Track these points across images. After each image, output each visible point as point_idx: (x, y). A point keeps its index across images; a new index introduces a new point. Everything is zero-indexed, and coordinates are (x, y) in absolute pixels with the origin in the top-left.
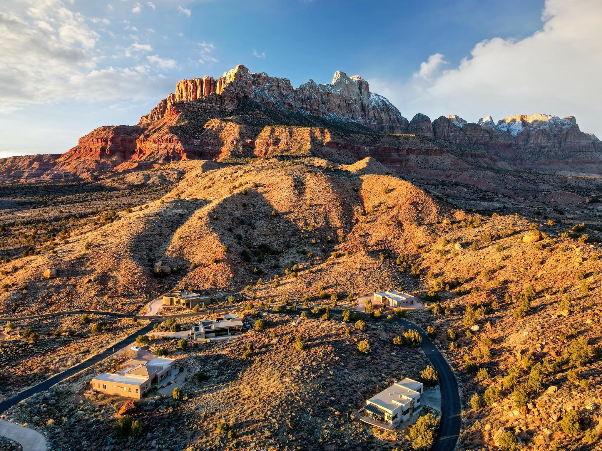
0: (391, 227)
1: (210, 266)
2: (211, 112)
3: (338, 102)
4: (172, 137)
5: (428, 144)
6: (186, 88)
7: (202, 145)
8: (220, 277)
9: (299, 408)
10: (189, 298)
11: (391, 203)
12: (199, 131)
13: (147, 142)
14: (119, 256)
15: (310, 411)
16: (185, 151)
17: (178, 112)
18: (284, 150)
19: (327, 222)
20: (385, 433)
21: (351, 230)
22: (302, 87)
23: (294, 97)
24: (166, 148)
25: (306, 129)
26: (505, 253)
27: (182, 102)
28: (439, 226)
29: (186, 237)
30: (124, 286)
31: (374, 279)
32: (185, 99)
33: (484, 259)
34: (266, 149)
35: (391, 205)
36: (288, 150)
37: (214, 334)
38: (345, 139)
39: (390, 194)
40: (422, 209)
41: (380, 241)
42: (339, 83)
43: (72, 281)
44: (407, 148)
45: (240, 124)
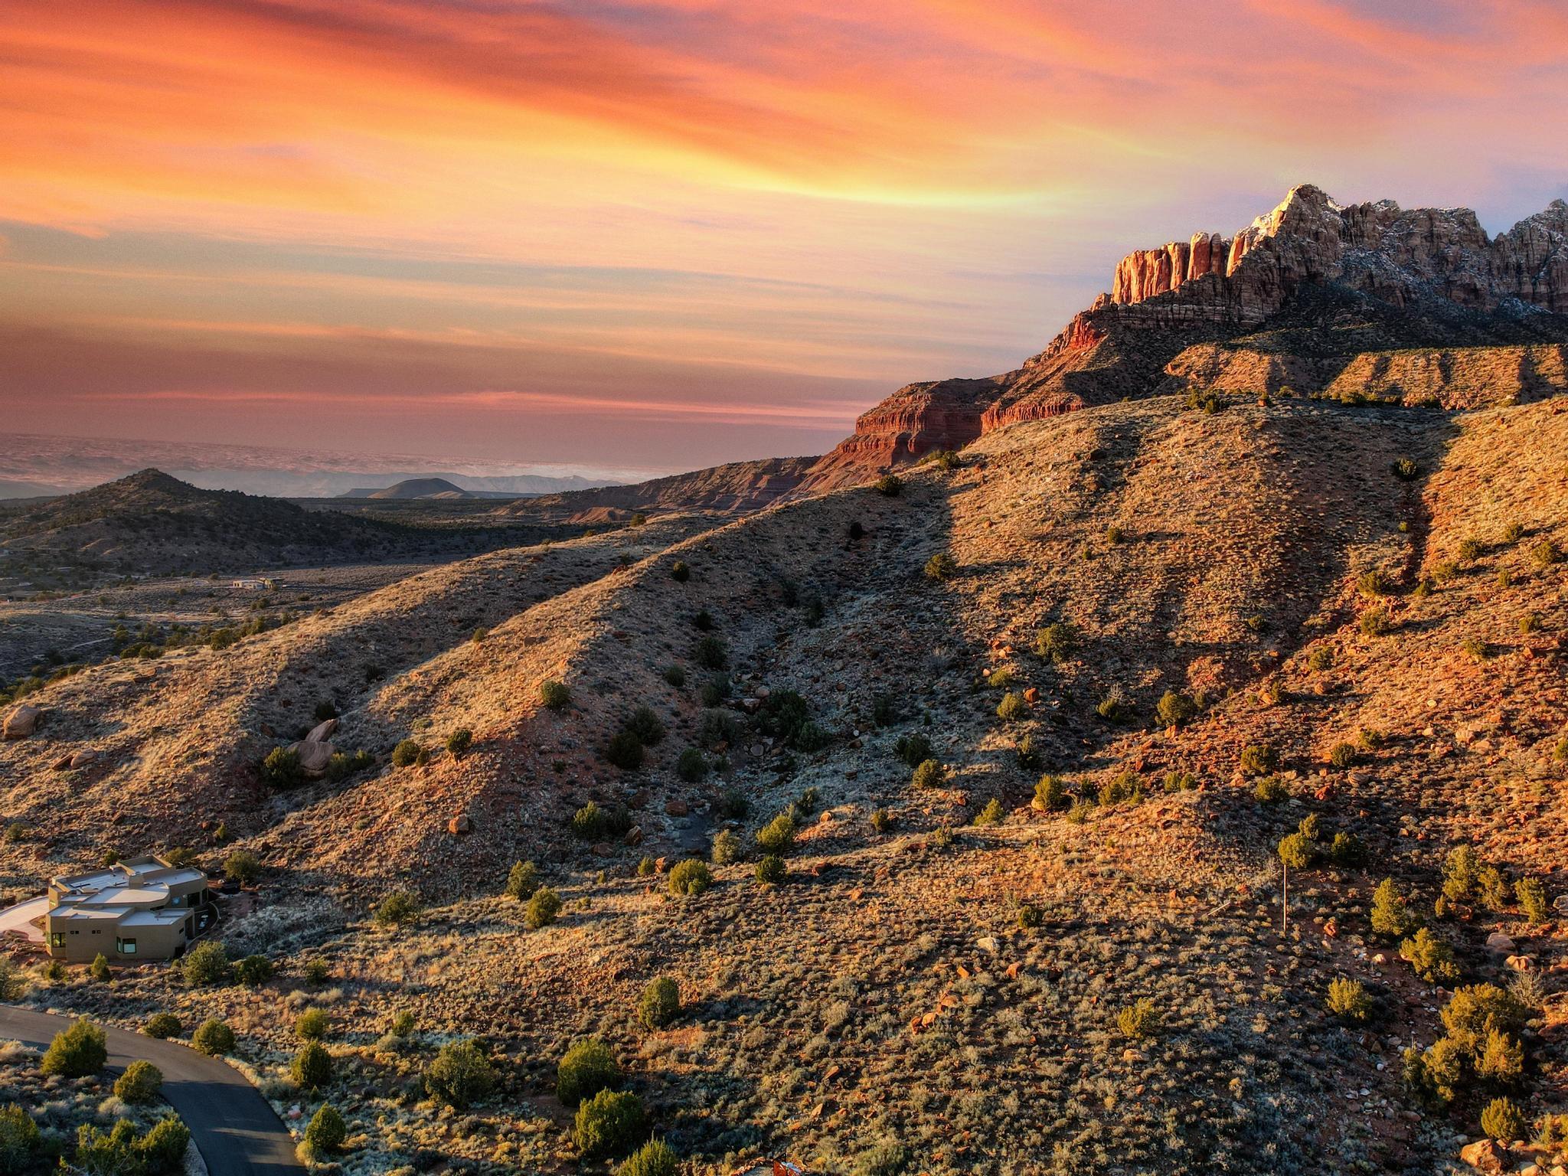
2: (1195, 328)
4: (1070, 400)
6: (1142, 274)
12: (1150, 382)
13: (1005, 419)
17: (1097, 336)
19: (1162, 617)
23: (1489, 263)
27: (1113, 309)
45: (1273, 352)
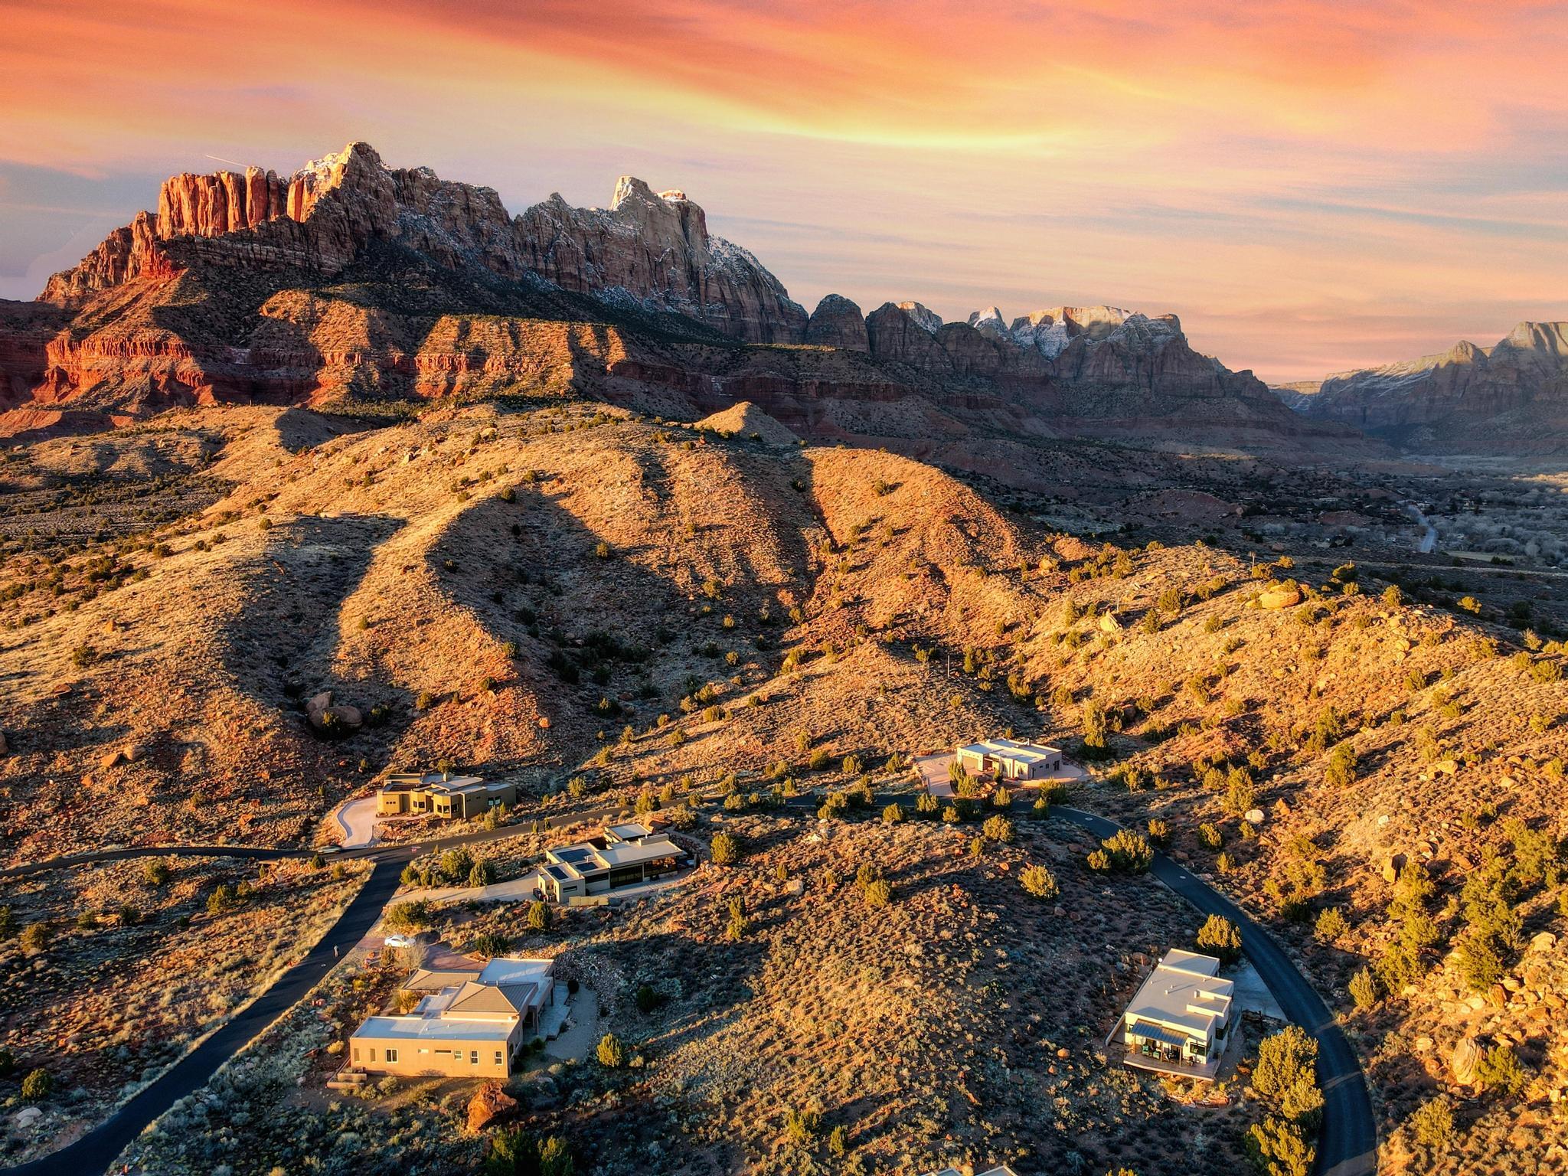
0: (918, 580)
1: (479, 699)
3: (630, 258)
4: (166, 337)
5: (867, 371)
6: (194, 198)
7: (257, 364)
8: (512, 728)
9: (971, 1052)
10: (458, 789)
11: (897, 520)
12: (245, 323)
13: (82, 352)
14: (197, 684)
15: (1000, 1056)
16: (207, 380)
17: (176, 268)
18: (501, 383)
19: (748, 572)
20: (1197, 1088)
21: (811, 591)
22: (533, 214)
23: (513, 240)
24: (145, 369)
25: (556, 325)
26: (1228, 636)
27: (189, 239)
28: (1034, 575)
29: (381, 621)
30: (236, 769)
31: (932, 714)
32: (192, 230)
33: (1181, 652)
34: (447, 380)
35: (900, 524)
36: (511, 382)
37: (606, 883)
38: (659, 355)
39: (889, 497)
40: (979, 534)
41: (899, 616)
42: (630, 208)
43: (61, 762)
44: (817, 382)
45: (367, 306)
